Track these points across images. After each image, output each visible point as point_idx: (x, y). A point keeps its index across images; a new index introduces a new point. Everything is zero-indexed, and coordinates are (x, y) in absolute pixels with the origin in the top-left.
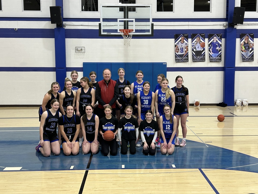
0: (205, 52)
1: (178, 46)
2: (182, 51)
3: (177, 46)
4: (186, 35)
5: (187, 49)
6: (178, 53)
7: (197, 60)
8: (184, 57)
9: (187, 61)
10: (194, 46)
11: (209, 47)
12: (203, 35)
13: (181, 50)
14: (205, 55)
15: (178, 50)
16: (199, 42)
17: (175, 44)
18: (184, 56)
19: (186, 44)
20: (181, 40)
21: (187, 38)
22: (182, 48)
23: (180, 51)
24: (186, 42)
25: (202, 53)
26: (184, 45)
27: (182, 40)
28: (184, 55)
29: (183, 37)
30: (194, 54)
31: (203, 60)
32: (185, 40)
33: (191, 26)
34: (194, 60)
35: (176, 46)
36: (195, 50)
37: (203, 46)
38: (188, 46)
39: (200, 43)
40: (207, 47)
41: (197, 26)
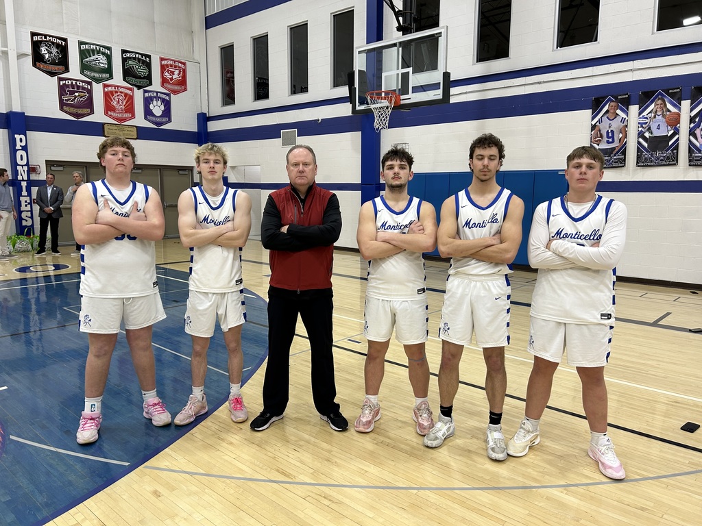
0: (678, 139)
1: (601, 128)
2: (611, 140)
3: (597, 128)
4: (624, 97)
5: (624, 134)
6: (598, 145)
7: (651, 161)
8: (615, 155)
9: (621, 165)
10: (646, 123)
11: (692, 125)
12: (675, 90)
13: (608, 137)
14: (677, 148)
15: (601, 136)
16: (663, 112)
18: (614, 152)
19: (623, 120)
20: (607, 112)
21: (626, 104)
23: (605, 139)
24: (622, 115)
25: (670, 143)
26: (616, 124)
27: (612, 111)
28: (617, 150)
29: (612, 104)
30: (646, 145)
31: (672, 160)
32: (619, 112)
33: (641, 71)
34: (642, 162)
35: (593, 127)
36: (647, 135)
37: (674, 122)
38: (627, 126)
39: (664, 116)
40: (684, 126)
41: (659, 70)
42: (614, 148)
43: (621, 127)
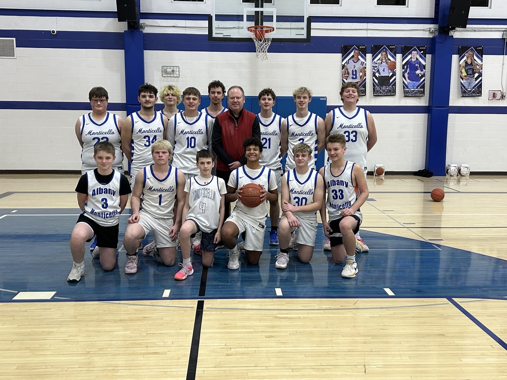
0: (395, 79)
1: (348, 67)
2: (354, 77)
3: (345, 68)
4: (363, 47)
5: (364, 73)
6: (347, 79)
7: (380, 93)
9: (363, 94)
10: (376, 67)
11: (403, 70)
12: (393, 47)
13: (353, 74)
14: (395, 85)
15: (348, 74)
16: (386, 60)
17: (343, 63)
19: (362, 63)
20: (353, 56)
21: (364, 52)
22: (356, 71)
23: (351, 76)
24: (362, 60)
25: (391, 81)
26: (358, 66)
27: (356, 56)
28: (359, 84)
29: (356, 51)
30: (377, 81)
31: (392, 93)
32: (360, 57)
33: (372, 31)
34: (376, 94)
35: (343, 67)
36: (377, 75)
37: (392, 67)
38: (365, 68)
39: (387, 63)
40: (399, 70)
41: (383, 32)
42: (357, 83)
43: (361, 68)
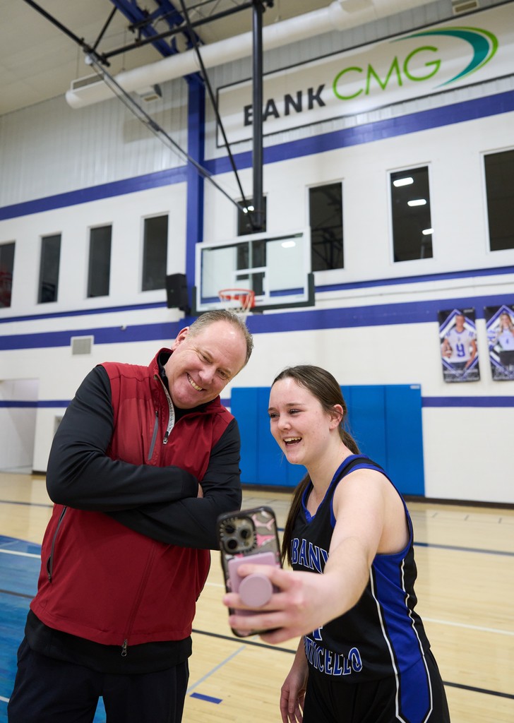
1: (450, 341)
2: (461, 353)
3: (445, 342)
4: (469, 311)
5: (474, 348)
6: (449, 357)
7: (506, 375)
9: (476, 379)
10: (494, 337)
13: (458, 350)
16: (509, 326)
18: (467, 366)
19: (471, 334)
20: (455, 325)
21: (472, 317)
22: (462, 346)
23: (455, 352)
24: (469, 328)
27: (459, 324)
28: (469, 364)
29: (459, 317)
30: (497, 359)
32: (466, 325)
33: (482, 287)
34: (498, 377)
36: (497, 349)
38: (476, 340)
39: (511, 331)
43: (470, 340)
